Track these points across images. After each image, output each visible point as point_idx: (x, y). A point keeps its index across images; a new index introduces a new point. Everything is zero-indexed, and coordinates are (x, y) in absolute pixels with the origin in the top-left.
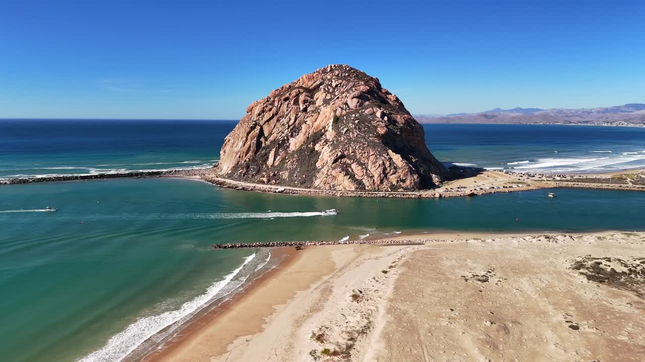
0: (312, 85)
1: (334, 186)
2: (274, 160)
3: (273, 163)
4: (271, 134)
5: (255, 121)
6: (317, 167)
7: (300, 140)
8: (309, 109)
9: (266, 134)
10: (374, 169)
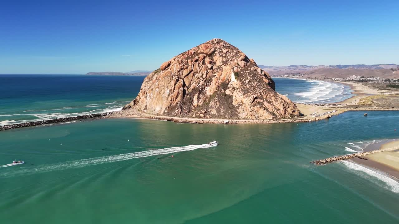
0: (209, 51)
1: (258, 117)
2: (198, 101)
3: (198, 104)
4: (190, 84)
5: (177, 76)
6: (234, 105)
7: (213, 88)
8: (214, 67)
9: (187, 84)
10: (279, 105)
